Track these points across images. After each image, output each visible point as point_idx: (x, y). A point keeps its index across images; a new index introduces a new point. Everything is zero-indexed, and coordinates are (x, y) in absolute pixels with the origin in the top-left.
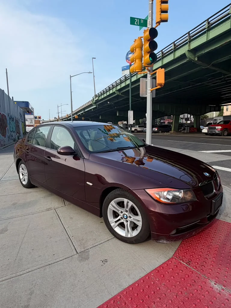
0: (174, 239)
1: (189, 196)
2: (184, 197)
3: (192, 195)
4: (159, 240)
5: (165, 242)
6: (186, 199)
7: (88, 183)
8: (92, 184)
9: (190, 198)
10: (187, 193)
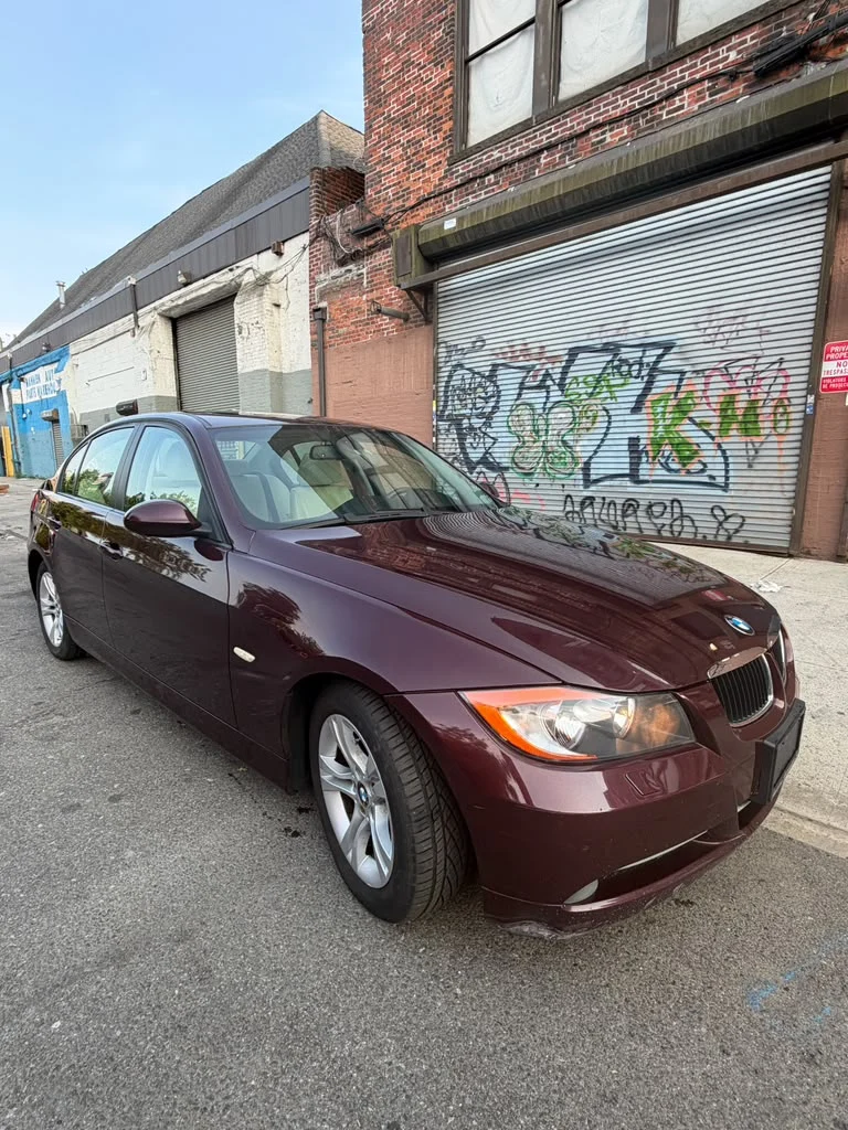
0: (587, 923)
1: (662, 724)
2: (639, 729)
3: (672, 719)
4: (521, 925)
5: (546, 934)
6: (647, 738)
7: (238, 651)
8: (253, 658)
9: (666, 733)
10: (653, 713)
